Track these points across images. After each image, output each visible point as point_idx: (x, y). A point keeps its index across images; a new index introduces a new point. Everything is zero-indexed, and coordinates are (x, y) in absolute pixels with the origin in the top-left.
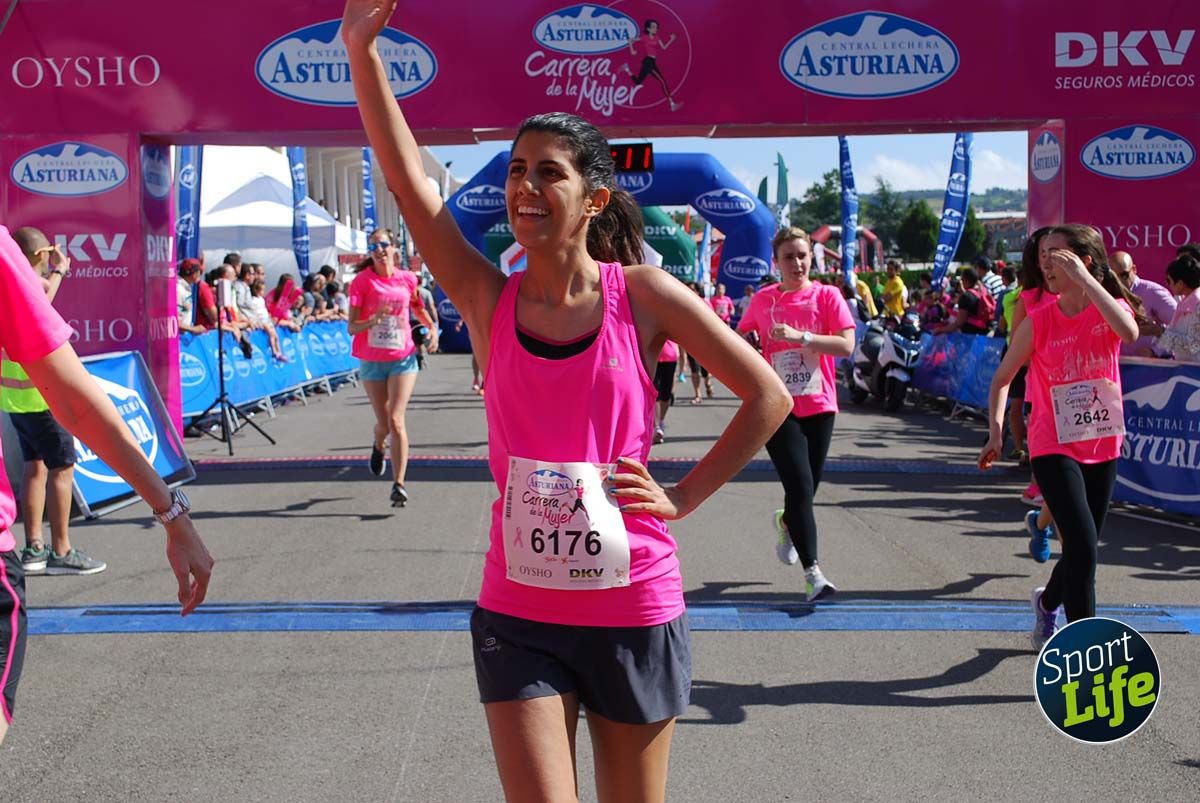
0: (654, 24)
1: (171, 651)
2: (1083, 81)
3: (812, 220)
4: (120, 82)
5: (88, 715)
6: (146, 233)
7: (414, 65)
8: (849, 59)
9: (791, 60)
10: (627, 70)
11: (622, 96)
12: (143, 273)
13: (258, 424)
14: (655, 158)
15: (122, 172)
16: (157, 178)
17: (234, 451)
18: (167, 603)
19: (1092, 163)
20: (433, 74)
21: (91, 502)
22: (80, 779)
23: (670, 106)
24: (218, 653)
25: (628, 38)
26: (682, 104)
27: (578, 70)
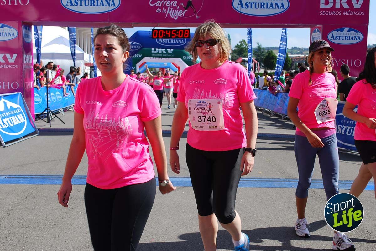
1: (34, 190)
2: (329, 13)
3: (236, 55)
4: (16, 4)
5: (8, 211)
6: (24, 54)
8: (254, 4)
9: (235, 3)
10: (183, 5)
11: (181, 13)
12: (23, 67)
13: (59, 117)
14: (191, 34)
15: (16, 33)
16: (28, 36)
17: (51, 126)
18: (32, 175)
19: (331, 39)
20: (119, 5)
21: (5, 141)
22: (7, 232)
23: (196, 17)
24: (50, 191)
26: (200, 16)
27: (167, 4)
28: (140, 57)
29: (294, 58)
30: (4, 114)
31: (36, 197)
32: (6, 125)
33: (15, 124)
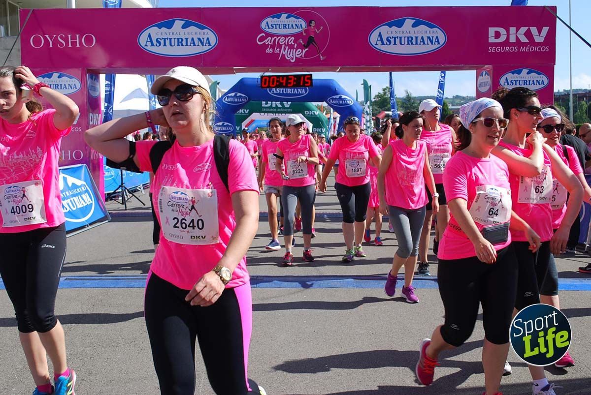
0: (313, 22)
1: (104, 296)
2: (500, 49)
3: (378, 108)
4: (78, 46)
6: (89, 112)
7: (208, 39)
8: (399, 38)
9: (374, 38)
10: (302, 42)
11: (299, 53)
13: (137, 197)
14: (313, 81)
15: (78, 85)
16: (94, 88)
17: (127, 208)
19: (504, 85)
20: (216, 44)
23: (320, 58)
24: (125, 297)
25: (302, 28)
26: (325, 57)
27: (280, 42)
28: (246, 112)
29: (456, 110)
30: (64, 193)
31: (106, 304)
32: (66, 209)
33: (78, 207)
